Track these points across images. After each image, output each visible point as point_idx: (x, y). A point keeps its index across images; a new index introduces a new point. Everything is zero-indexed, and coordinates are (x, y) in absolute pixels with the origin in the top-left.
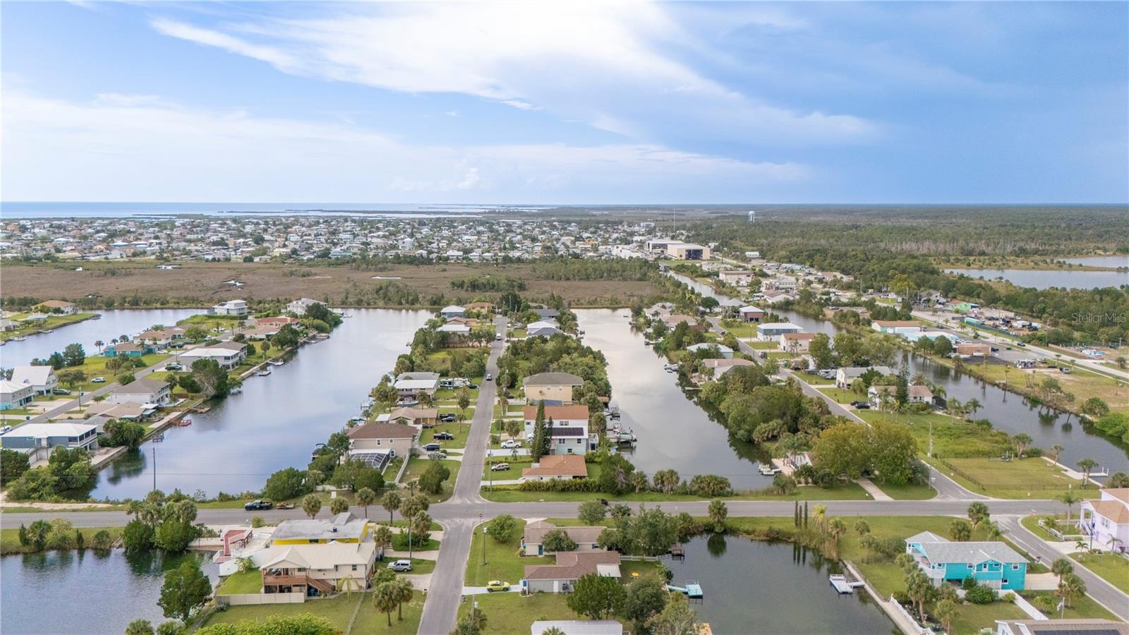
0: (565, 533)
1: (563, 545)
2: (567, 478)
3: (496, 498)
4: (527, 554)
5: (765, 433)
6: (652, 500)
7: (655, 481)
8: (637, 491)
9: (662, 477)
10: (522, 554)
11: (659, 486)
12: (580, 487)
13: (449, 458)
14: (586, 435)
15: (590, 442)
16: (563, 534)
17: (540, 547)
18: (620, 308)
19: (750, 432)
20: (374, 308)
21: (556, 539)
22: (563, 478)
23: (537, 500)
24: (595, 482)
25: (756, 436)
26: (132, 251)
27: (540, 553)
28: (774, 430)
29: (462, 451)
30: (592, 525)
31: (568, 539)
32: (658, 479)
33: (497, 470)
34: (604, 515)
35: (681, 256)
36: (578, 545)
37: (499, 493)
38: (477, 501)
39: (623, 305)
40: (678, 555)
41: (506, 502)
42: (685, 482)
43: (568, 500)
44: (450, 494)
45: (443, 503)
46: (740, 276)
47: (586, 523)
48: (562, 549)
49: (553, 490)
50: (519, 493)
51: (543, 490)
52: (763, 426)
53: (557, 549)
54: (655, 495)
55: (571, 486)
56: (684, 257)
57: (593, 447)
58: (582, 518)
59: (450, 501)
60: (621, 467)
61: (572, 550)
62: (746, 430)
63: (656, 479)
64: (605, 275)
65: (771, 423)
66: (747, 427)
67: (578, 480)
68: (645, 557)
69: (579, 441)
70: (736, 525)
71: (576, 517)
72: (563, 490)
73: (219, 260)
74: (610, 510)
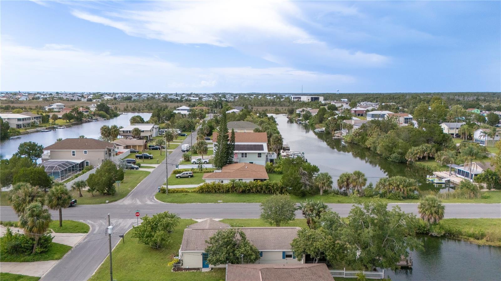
0: (242, 235)
1: (238, 253)
2: (248, 181)
3: (170, 199)
4: (186, 265)
5: (417, 154)
6: (339, 202)
7: (339, 184)
8: (321, 193)
9: (348, 179)
10: (178, 267)
11: (343, 189)
12: (262, 189)
13: (140, 169)
14: (266, 150)
15: (269, 158)
16: (238, 237)
17: (205, 256)
18: (280, 113)
19: (403, 154)
20: (142, 112)
21: (227, 244)
22: (244, 181)
23: (216, 202)
24: (276, 184)
25: (409, 158)
26: (32, 97)
27: (205, 266)
28: (424, 152)
29: (156, 166)
30: (278, 225)
31: (246, 244)
32: (343, 182)
33: (181, 177)
34: (293, 214)
35: (309, 100)
36: (261, 254)
37: (176, 195)
38: (149, 202)
39: (282, 112)
40: (403, 268)
41: (180, 202)
42: (371, 185)
43: (249, 201)
44: (123, 195)
45: (109, 204)
46: (343, 104)
47: (271, 224)
48: (235, 261)
49: (233, 192)
50: (196, 195)
51: (223, 192)
52: (414, 149)
53: (227, 260)
54: (341, 198)
55: (252, 188)
56: (310, 100)
57: (272, 161)
58: (266, 217)
59: (120, 202)
60: (304, 169)
61: (252, 261)
62: (399, 153)
63: (340, 183)
64: (271, 104)
65: (420, 147)
66: (400, 150)
67: (259, 183)
68: (364, 273)
69: (260, 155)
70: (455, 228)
71: (258, 217)
72: (244, 192)
73: (74, 100)
74: (300, 208)
